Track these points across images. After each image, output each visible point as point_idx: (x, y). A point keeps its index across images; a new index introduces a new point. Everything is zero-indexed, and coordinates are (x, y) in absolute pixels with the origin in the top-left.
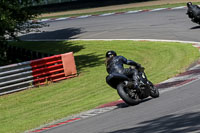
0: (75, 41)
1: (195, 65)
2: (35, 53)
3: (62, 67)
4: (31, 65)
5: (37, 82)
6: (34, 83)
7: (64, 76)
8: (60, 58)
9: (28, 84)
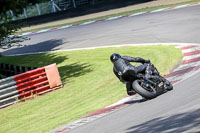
0: (57, 52)
1: (178, 66)
2: (18, 67)
3: (46, 79)
4: (15, 79)
5: (22, 96)
6: (19, 98)
7: (49, 88)
8: (44, 70)
9: (14, 100)
